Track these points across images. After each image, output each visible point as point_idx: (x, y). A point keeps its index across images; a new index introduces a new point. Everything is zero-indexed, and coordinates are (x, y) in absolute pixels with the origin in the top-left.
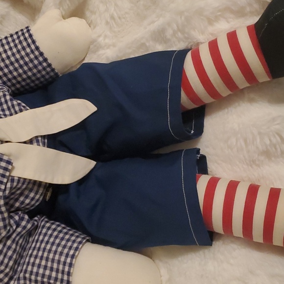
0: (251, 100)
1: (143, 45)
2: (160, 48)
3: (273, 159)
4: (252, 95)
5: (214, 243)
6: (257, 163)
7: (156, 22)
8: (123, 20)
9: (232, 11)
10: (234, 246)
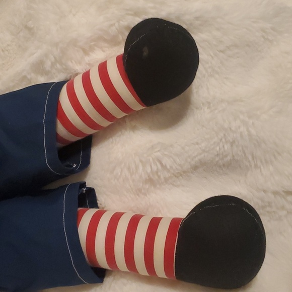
0: (134, 128)
1: (25, 77)
2: (42, 80)
3: (158, 186)
4: (133, 123)
5: (105, 279)
6: (143, 191)
7: (35, 53)
8: (6, 53)
9: (105, 41)
10: (124, 281)
